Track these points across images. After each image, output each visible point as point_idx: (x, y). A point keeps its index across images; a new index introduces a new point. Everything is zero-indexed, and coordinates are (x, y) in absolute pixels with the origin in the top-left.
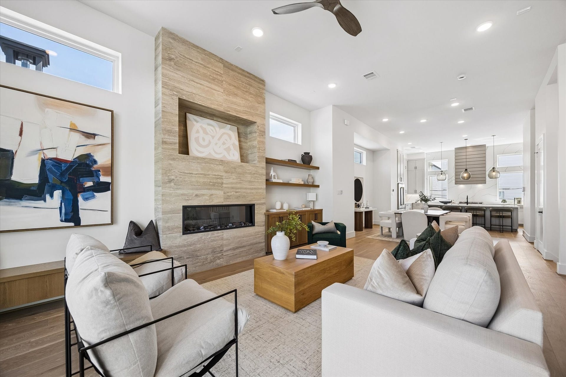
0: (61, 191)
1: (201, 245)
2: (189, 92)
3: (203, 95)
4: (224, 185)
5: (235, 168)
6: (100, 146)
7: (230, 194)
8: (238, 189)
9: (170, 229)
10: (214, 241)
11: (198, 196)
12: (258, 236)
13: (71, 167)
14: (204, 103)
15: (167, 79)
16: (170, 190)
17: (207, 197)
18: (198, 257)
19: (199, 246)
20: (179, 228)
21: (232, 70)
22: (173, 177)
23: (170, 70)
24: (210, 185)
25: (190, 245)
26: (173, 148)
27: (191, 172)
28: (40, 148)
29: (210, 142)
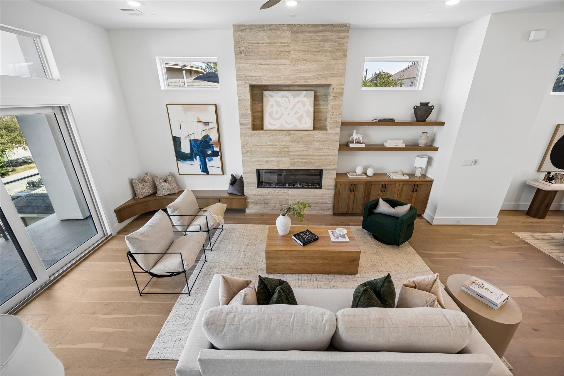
0: (199, 156)
1: (270, 197)
2: (257, 76)
3: (270, 74)
4: (290, 153)
5: (302, 138)
6: (212, 129)
7: (297, 161)
8: (305, 156)
9: (249, 184)
10: (281, 195)
11: (267, 162)
12: (324, 197)
13: (201, 143)
14: (271, 82)
15: (240, 71)
16: (248, 158)
17: (275, 163)
18: (269, 204)
19: (269, 197)
20: (253, 183)
21: (302, 32)
22: (249, 149)
23: (241, 62)
24: (277, 153)
25: (263, 196)
26: (247, 128)
27: (261, 144)
28: (188, 135)
29: (282, 114)
